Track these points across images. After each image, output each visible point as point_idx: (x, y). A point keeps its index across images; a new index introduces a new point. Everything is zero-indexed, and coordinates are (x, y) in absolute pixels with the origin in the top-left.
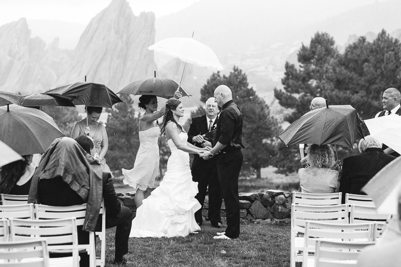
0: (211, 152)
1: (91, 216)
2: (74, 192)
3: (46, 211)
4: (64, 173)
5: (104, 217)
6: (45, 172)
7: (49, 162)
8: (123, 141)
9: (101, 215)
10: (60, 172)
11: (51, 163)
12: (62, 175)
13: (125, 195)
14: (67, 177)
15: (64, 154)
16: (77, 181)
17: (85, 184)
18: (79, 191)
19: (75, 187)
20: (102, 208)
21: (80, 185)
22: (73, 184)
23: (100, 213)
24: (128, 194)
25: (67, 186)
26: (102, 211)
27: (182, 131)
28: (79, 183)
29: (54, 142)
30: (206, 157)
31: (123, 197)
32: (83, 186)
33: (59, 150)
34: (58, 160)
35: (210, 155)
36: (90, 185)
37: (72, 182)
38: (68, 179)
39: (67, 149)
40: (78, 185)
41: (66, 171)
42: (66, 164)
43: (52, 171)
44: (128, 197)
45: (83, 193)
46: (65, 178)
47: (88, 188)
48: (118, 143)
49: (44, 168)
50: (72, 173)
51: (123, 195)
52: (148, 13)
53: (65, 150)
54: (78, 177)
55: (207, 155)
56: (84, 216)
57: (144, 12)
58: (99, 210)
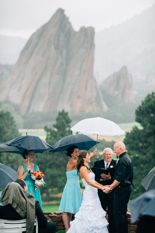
0: (111, 188)
1: (29, 227)
2: (18, 213)
3: (5, 223)
4: (12, 203)
5: (37, 227)
6: (3, 202)
7: (5, 196)
8: (61, 159)
9: (35, 226)
10: (10, 202)
11: (6, 197)
12: (11, 203)
13: (53, 214)
14: (14, 205)
15: (13, 192)
16: (19, 207)
17: (24, 209)
18: (20, 213)
19: (18, 211)
20: (36, 222)
21: (21, 209)
22: (17, 209)
23: (35, 225)
24: (55, 213)
25: (14, 210)
26: (36, 224)
27: (91, 172)
28: (20, 208)
29: (8, 185)
30: (107, 192)
31: (52, 215)
32: (23, 210)
33: (10, 190)
34: (9, 195)
35: (111, 190)
36: (26, 210)
37: (16, 208)
38: (15, 206)
39: (14, 189)
40: (20, 209)
41: (14, 201)
42: (13, 197)
43: (6, 201)
44: (55, 215)
45: (22, 214)
46: (13, 205)
47: (26, 211)
48: (56, 162)
49: (2, 199)
50: (17, 202)
51: (52, 214)
52: (88, 28)
53: (13, 189)
54: (20, 205)
55: (108, 190)
56: (26, 226)
57: (84, 27)
58: (34, 224)
